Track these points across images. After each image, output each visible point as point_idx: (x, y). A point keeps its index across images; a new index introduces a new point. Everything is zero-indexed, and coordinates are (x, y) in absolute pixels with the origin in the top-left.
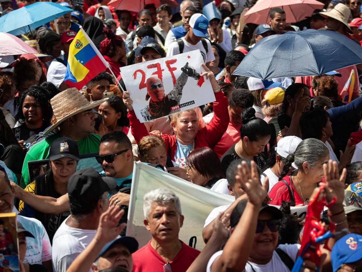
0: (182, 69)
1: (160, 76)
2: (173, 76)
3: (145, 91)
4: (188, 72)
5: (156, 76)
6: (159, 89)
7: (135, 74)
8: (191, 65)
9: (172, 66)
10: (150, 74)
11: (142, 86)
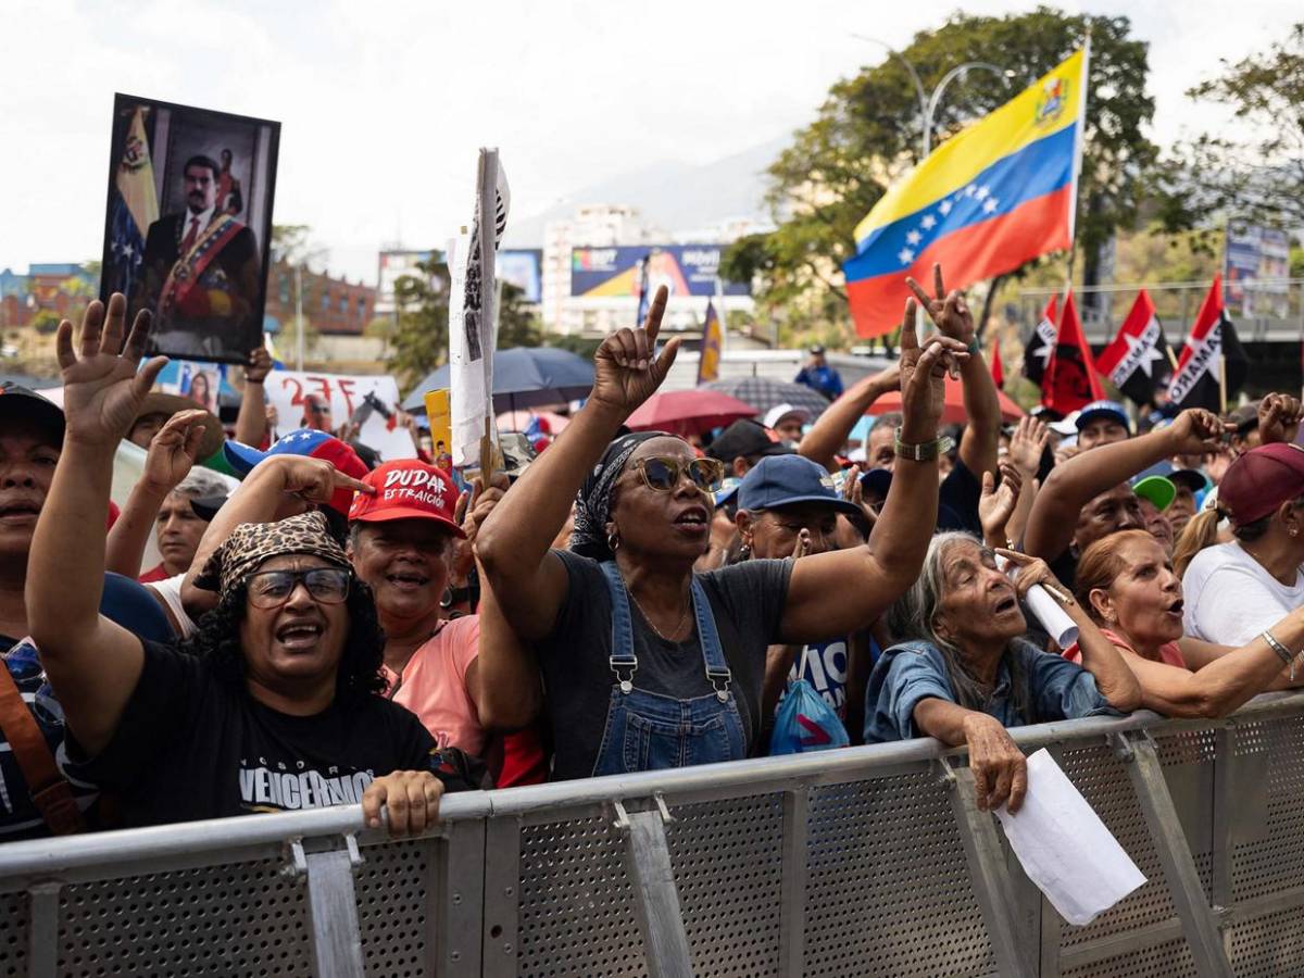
0: (366, 397)
1: (327, 395)
2: (349, 402)
3: (300, 411)
4: (373, 404)
5: (321, 395)
6: (324, 415)
7: (285, 382)
8: (379, 395)
9: (347, 388)
10: (311, 388)
11: (296, 401)
